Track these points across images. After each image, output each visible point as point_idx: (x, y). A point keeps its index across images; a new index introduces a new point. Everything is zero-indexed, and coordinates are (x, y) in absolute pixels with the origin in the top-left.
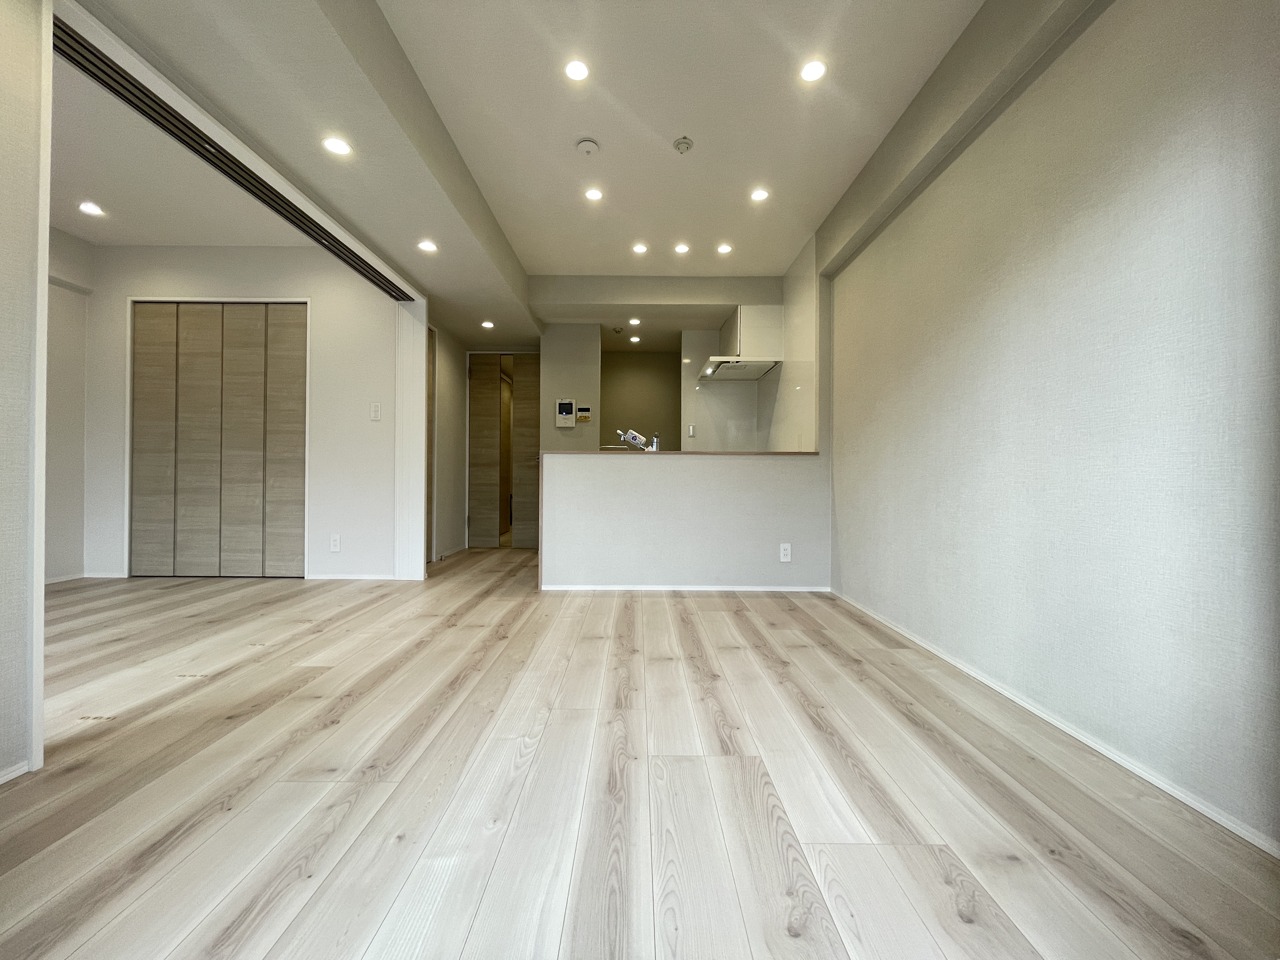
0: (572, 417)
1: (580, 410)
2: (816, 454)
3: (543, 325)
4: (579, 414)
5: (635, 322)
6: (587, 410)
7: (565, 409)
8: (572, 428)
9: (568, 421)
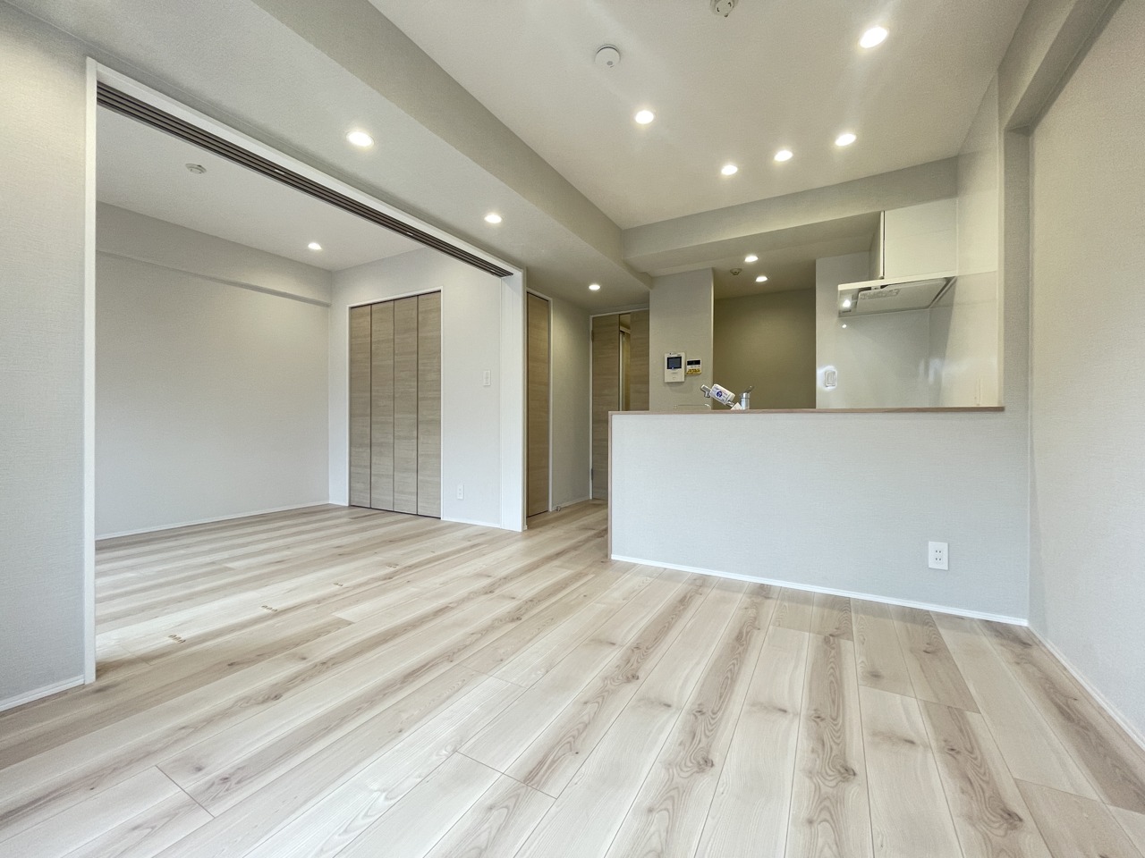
0: (681, 372)
1: (690, 363)
2: (1000, 409)
3: (650, 279)
4: (689, 367)
5: (751, 259)
6: (698, 362)
7: (674, 363)
8: (682, 383)
9: (678, 376)
